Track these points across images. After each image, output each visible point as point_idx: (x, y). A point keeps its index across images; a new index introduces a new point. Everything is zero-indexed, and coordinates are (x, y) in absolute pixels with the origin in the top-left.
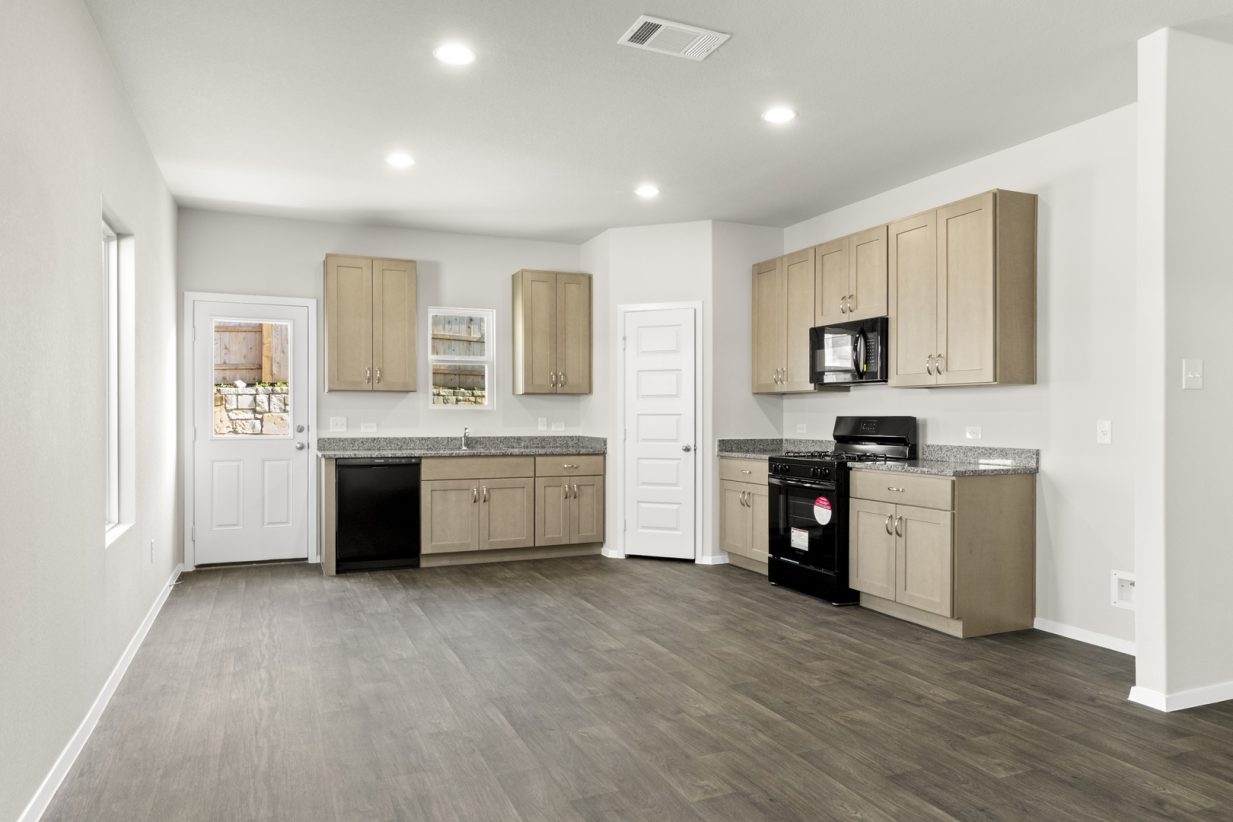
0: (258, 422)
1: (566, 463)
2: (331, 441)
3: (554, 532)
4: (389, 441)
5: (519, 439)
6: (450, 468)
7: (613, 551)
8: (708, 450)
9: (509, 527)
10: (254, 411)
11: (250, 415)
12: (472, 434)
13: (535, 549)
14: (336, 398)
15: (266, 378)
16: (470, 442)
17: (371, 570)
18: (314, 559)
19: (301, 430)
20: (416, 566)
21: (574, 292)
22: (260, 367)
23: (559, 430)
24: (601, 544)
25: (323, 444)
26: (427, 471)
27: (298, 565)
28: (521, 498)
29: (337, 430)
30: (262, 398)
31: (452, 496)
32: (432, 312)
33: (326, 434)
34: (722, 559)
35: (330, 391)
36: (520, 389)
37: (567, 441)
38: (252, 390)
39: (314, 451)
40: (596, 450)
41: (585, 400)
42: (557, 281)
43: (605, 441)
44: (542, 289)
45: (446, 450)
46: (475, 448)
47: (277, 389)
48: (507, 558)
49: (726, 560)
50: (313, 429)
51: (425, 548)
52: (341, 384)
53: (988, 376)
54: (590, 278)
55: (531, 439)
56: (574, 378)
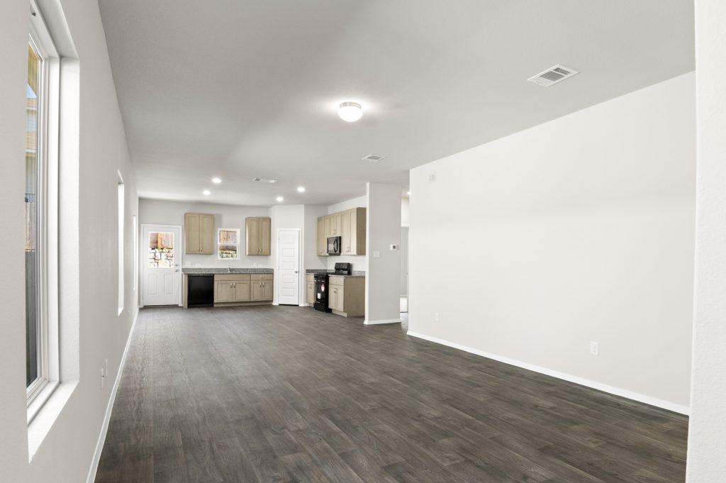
0: (156, 264)
1: (261, 276)
2: (186, 269)
3: (256, 296)
4: (205, 269)
5: (247, 269)
6: (223, 277)
7: (275, 303)
8: (303, 272)
9: (242, 295)
10: (155, 259)
11: (153, 261)
12: (231, 267)
13: (250, 302)
14: (188, 256)
15: (160, 246)
16: (231, 270)
17: (199, 307)
18: (180, 305)
19: (177, 265)
20: (213, 306)
21: (265, 224)
22: (157, 242)
23: (261, 266)
24: (272, 301)
25: (183, 270)
26: (216, 278)
27: (175, 306)
28: (246, 287)
29: (188, 265)
30: (158, 254)
31: (224, 286)
32: (219, 230)
33: (184, 267)
34: (307, 305)
35: (186, 254)
36: (247, 254)
37: (263, 270)
38: (154, 251)
39: (181, 272)
40: (270, 273)
41: (269, 257)
42: (259, 220)
43: (273, 270)
44: (254, 224)
45: (222, 272)
46: (233, 271)
47: (164, 250)
48: (242, 305)
49: (308, 305)
50: (181, 266)
51: (215, 301)
52: (190, 251)
53: (355, 253)
54: (270, 219)
55: (251, 269)
56: (265, 250)
